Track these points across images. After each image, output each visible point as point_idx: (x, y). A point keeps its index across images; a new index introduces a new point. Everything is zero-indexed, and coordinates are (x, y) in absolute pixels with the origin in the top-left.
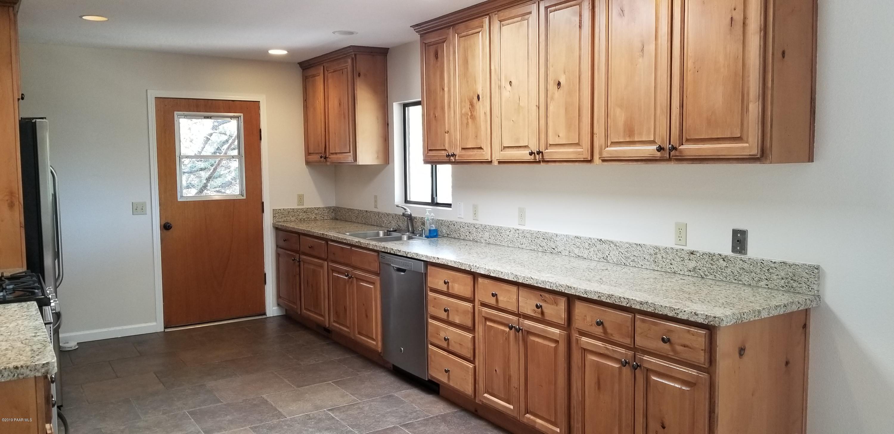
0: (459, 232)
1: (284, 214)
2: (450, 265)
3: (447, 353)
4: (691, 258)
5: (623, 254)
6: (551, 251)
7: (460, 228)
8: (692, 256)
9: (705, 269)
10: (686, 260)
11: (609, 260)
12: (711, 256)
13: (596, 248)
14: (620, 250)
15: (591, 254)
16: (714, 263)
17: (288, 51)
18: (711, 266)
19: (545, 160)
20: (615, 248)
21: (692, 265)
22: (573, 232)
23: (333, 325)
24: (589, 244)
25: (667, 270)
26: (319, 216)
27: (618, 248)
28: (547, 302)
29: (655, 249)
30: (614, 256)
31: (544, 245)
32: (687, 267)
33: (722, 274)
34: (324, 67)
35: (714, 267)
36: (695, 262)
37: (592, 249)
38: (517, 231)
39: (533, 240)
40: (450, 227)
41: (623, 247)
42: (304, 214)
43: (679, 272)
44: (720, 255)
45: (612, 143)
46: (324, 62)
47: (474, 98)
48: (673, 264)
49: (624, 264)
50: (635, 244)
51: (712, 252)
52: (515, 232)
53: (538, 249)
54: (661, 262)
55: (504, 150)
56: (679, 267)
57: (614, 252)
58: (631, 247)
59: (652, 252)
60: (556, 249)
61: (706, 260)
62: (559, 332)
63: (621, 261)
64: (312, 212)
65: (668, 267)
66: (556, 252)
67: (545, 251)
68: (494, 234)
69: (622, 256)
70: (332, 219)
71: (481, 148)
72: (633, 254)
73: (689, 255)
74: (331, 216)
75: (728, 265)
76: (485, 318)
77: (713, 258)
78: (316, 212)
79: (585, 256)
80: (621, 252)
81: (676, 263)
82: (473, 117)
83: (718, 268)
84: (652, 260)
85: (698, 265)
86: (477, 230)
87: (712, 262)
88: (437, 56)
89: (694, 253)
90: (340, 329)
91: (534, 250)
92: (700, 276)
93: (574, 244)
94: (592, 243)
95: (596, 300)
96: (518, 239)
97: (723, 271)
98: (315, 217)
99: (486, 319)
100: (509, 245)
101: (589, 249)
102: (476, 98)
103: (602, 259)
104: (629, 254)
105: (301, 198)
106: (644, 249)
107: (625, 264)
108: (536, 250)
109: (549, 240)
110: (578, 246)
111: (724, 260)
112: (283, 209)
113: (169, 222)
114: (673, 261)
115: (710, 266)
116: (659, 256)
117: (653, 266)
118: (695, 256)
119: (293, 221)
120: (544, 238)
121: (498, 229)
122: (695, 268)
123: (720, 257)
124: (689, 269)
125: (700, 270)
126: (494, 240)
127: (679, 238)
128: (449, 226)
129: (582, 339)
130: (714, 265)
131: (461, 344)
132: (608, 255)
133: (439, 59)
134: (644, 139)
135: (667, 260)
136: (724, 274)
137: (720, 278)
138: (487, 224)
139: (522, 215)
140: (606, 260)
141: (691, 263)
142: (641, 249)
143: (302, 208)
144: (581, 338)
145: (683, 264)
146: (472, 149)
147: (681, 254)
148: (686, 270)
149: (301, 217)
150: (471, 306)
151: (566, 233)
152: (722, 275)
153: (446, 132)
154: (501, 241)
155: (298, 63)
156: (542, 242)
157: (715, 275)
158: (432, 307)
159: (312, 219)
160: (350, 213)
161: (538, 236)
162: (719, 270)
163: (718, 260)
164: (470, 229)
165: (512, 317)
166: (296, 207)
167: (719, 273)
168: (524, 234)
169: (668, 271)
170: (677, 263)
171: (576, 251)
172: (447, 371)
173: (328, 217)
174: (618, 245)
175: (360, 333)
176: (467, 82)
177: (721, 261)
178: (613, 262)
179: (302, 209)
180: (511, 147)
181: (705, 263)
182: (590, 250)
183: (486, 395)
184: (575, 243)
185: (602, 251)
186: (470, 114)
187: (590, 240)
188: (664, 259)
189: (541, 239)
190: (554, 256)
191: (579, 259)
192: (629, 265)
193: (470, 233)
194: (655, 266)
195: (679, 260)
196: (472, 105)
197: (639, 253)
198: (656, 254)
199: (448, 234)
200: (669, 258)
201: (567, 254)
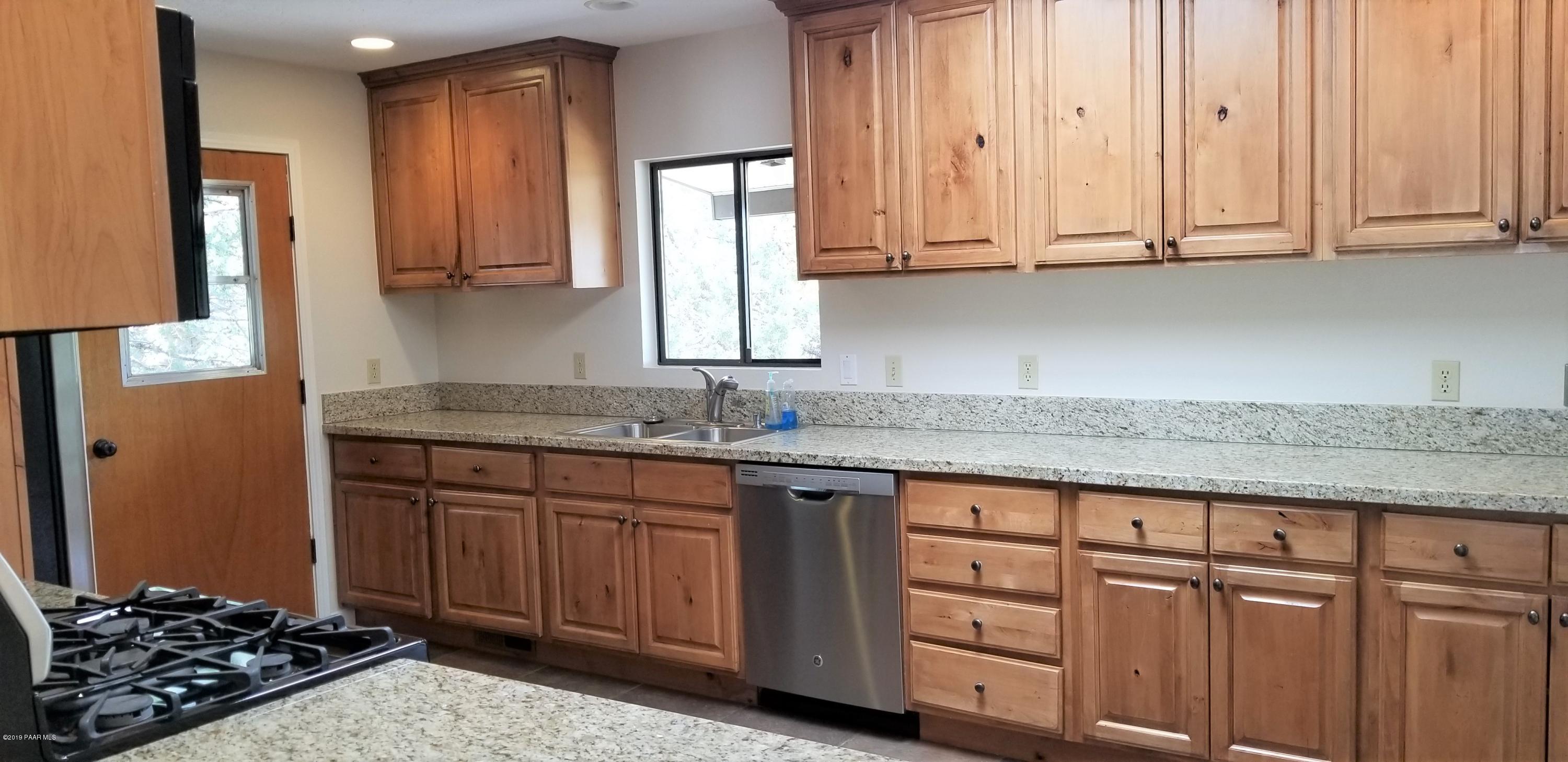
0: (847, 412)
1: (345, 403)
2: (990, 474)
3: (975, 653)
4: (1476, 422)
5: (1309, 426)
6: (1118, 434)
7: (851, 405)
8: (1478, 417)
9: (1510, 438)
10: (1465, 425)
11: (1273, 439)
12: (1523, 414)
13: (1240, 419)
14: (1302, 419)
15: (1228, 432)
16: (1530, 427)
17: (393, 41)
18: (1523, 433)
19: (1183, 257)
20: (1289, 416)
21: (1477, 434)
22: (1176, 393)
23: (564, 631)
24: (1222, 413)
25: (1419, 447)
26: (412, 404)
27: (1298, 416)
28: (1300, 525)
29: (1389, 412)
30: (1287, 428)
31: (1097, 423)
32: (1468, 438)
33: (1547, 444)
34: (449, 82)
35: (1530, 433)
36: (1485, 428)
37: (1230, 422)
38: (1021, 402)
39: (1066, 415)
40: (820, 404)
41: (1311, 412)
42: (383, 402)
43: (1447, 449)
44: (1544, 411)
45: (1370, 219)
46: (449, 72)
47: (968, 141)
48: (1434, 434)
49: (1312, 444)
50: (1341, 406)
51: (1526, 407)
52: (1014, 403)
53: (1081, 431)
54: (1406, 434)
55: (1056, 243)
56: (1449, 439)
57: (1287, 424)
58: (1331, 411)
59: (1383, 417)
60: (1131, 429)
61: (1511, 422)
62: (1335, 580)
63: (1306, 440)
64: (398, 397)
65: (1421, 442)
66: (1131, 434)
67: (1100, 434)
68: (954, 410)
69: (1308, 429)
70: (435, 409)
71: (987, 241)
72: (1336, 424)
73: (1472, 418)
74: (433, 404)
75: (1561, 428)
76: (1098, 572)
77: (1528, 417)
78: (406, 395)
79: (1212, 436)
80: (1306, 423)
81: (1440, 432)
82: (961, 179)
83: (1539, 434)
84: (1382, 432)
85: (1493, 432)
86: (901, 405)
87: (1525, 425)
88: (848, 59)
89: (1484, 412)
90: (591, 637)
91: (1070, 434)
92: (1499, 452)
93: (1180, 416)
94: (1226, 412)
95: (1454, 509)
96: (1023, 416)
97: (1549, 438)
98: (405, 408)
99: (1102, 573)
100: (998, 429)
101: (1220, 423)
102: (972, 143)
103: (1256, 439)
104: (1325, 425)
105: (374, 368)
106: (1363, 413)
107: (1314, 443)
108: (1073, 433)
109: (1111, 413)
110: (1192, 419)
111: (1552, 420)
112: (344, 393)
113: (105, 438)
114: (1433, 430)
115: (1521, 431)
116: (1400, 424)
117: (1385, 442)
118: (1487, 417)
119: (364, 419)
120: (1099, 409)
121: (964, 401)
122: (1485, 440)
123: (1543, 415)
124: (1471, 441)
125: (1497, 440)
126: (954, 423)
127: (1443, 389)
128: (817, 403)
129: (1402, 586)
130: (1531, 429)
131: (1023, 629)
132: (1270, 430)
133: (855, 65)
134: (1454, 210)
135: (1420, 430)
136: (1553, 444)
137: (1545, 451)
138: (929, 392)
139: (1028, 369)
140: (1267, 439)
141: (1476, 431)
142: (1354, 414)
143: (380, 390)
144: (1401, 584)
145: (1459, 434)
146: (958, 244)
147: (1453, 416)
148: (1465, 442)
149: (377, 409)
150: (1054, 551)
151: (1157, 398)
152: (1547, 446)
153: (876, 213)
154: (972, 423)
155: (360, 74)
156: (1091, 417)
157: (1532, 447)
158: (923, 564)
159: (399, 412)
160: (496, 393)
161: (1081, 407)
162: (1543, 437)
163: (1539, 420)
164: (882, 404)
165: (1190, 563)
166: (365, 387)
167: (1542, 443)
168: (1040, 407)
169: (1422, 448)
170: (1444, 432)
171: (1188, 429)
172: (979, 689)
173: (427, 406)
174: (1297, 410)
175: (659, 638)
176: (946, 111)
177: (1546, 422)
178: (1285, 443)
179: (379, 392)
180: (1079, 235)
181: (1509, 428)
182: (1224, 425)
183: (1102, 723)
184: (1183, 414)
185: (1255, 424)
186: (952, 174)
187: (1224, 406)
188: (1412, 429)
189: (1090, 412)
190: (1127, 442)
191: (1194, 443)
192: (1325, 445)
193: (881, 412)
194: (1391, 441)
195: (1447, 426)
196: (959, 155)
197: (1352, 421)
198: (1393, 420)
199: (814, 420)
200: (1424, 425)
201: (1162, 434)
